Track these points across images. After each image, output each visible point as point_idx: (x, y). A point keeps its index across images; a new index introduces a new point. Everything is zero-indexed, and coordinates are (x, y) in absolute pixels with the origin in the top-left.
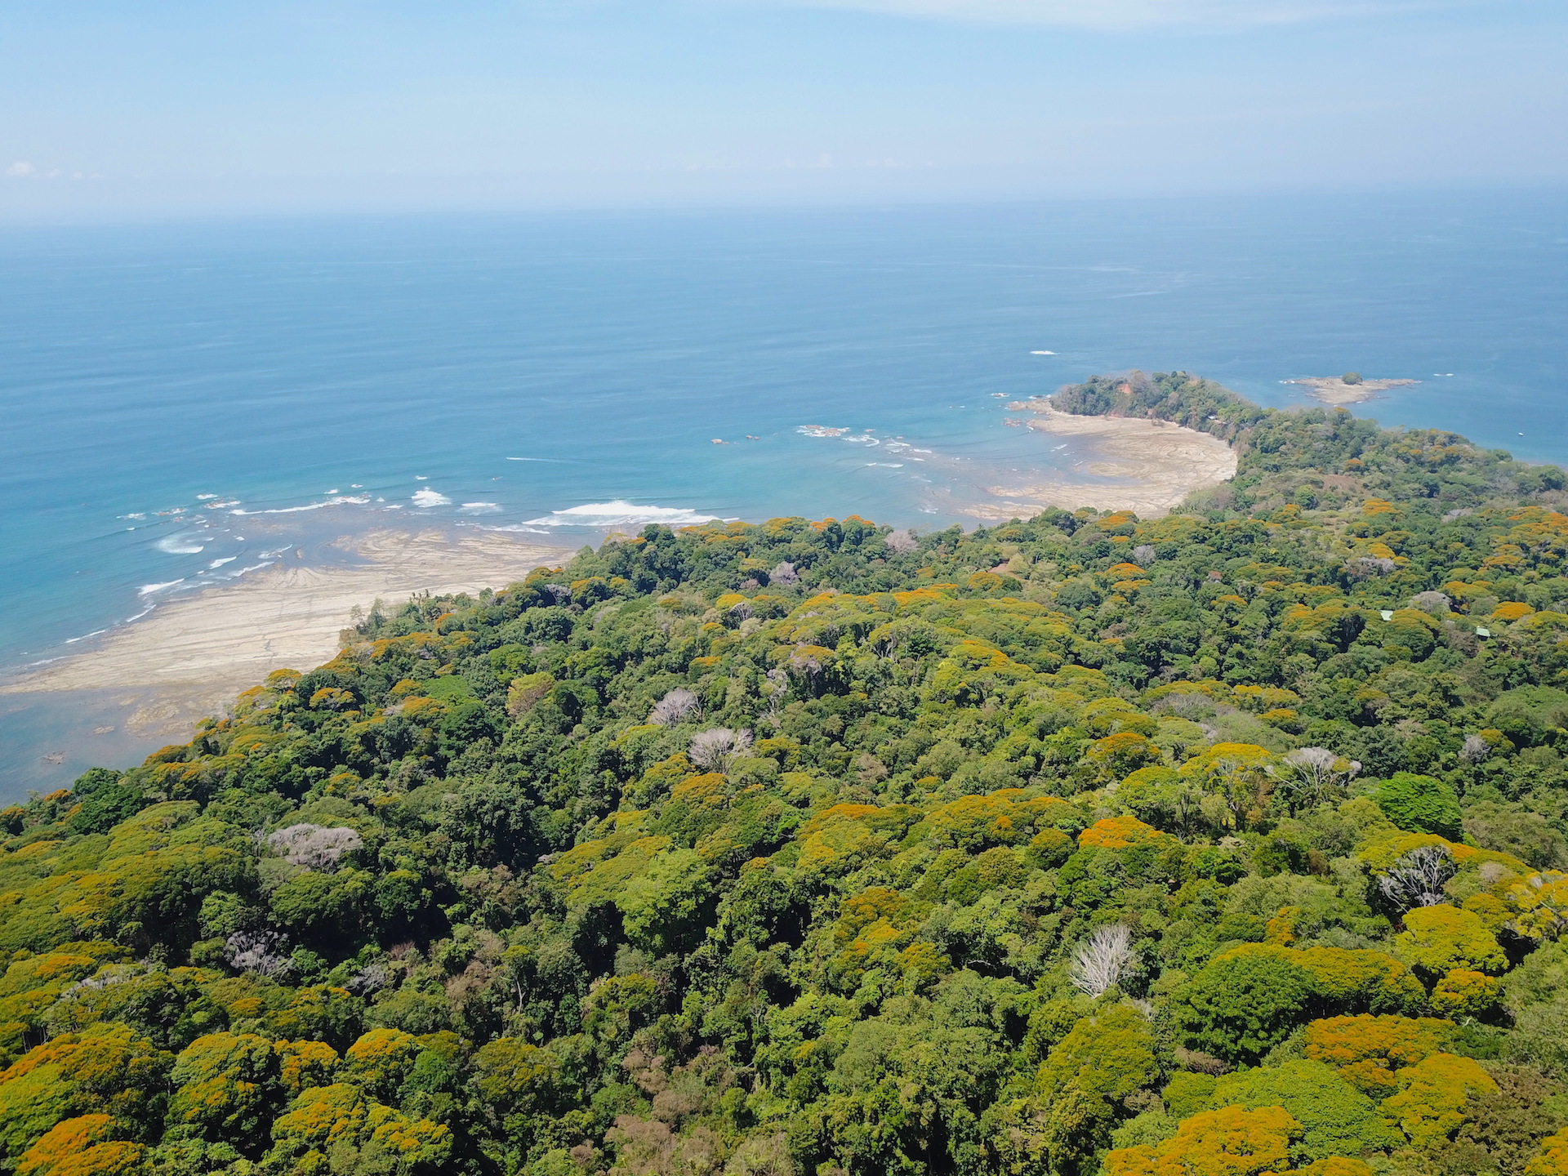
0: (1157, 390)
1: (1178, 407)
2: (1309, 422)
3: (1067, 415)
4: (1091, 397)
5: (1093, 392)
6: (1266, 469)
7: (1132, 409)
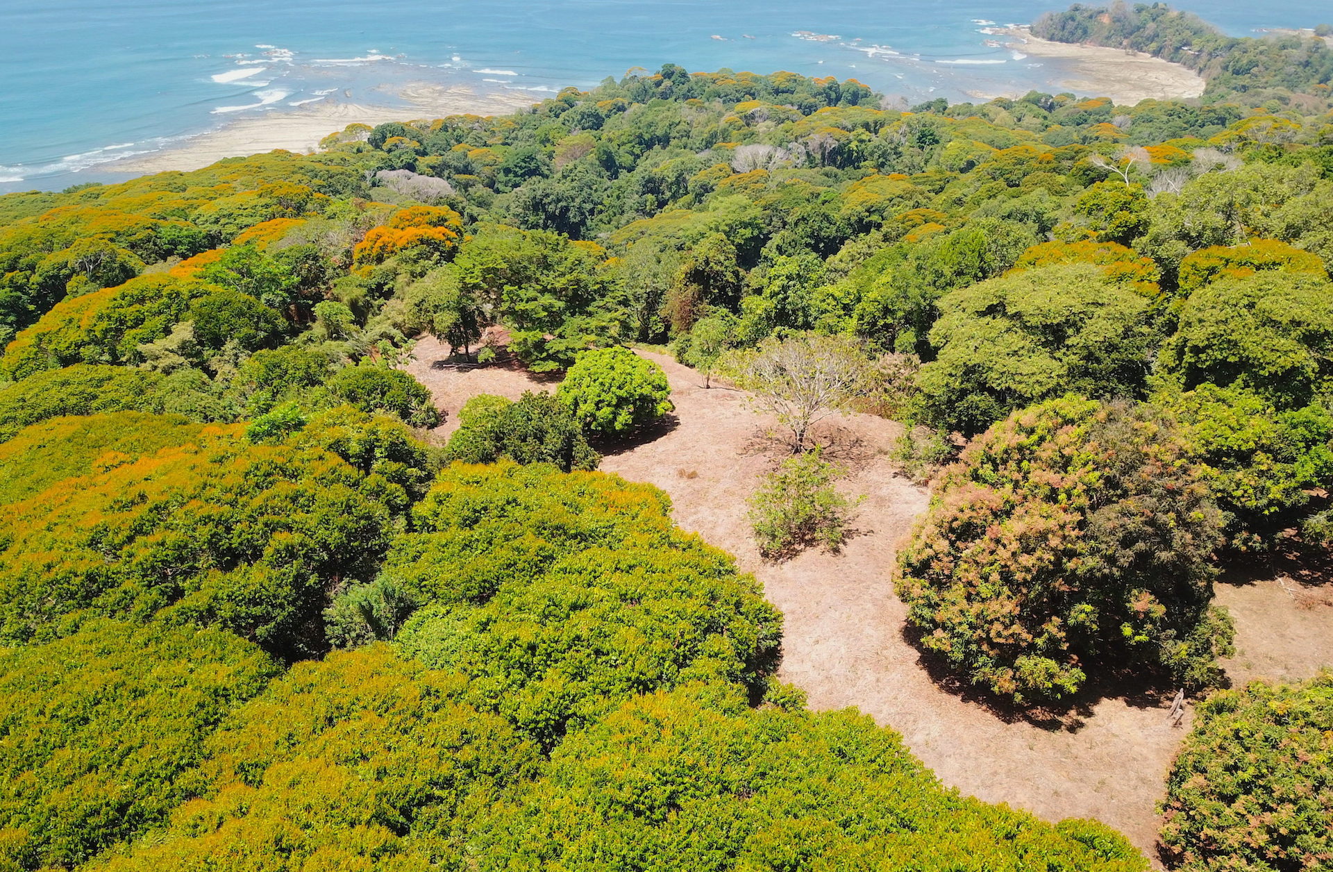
0: (1135, 20)
1: (1152, 39)
2: (1284, 47)
3: (1044, 41)
4: (1070, 23)
5: (1073, 19)
6: (1235, 88)
7: (1108, 38)
